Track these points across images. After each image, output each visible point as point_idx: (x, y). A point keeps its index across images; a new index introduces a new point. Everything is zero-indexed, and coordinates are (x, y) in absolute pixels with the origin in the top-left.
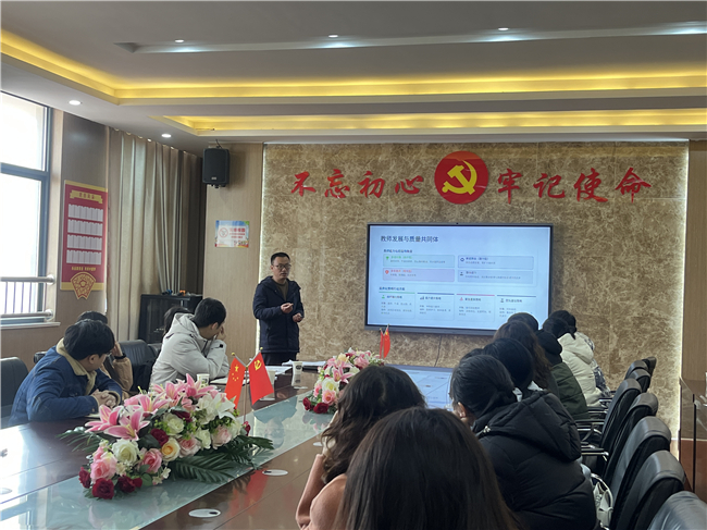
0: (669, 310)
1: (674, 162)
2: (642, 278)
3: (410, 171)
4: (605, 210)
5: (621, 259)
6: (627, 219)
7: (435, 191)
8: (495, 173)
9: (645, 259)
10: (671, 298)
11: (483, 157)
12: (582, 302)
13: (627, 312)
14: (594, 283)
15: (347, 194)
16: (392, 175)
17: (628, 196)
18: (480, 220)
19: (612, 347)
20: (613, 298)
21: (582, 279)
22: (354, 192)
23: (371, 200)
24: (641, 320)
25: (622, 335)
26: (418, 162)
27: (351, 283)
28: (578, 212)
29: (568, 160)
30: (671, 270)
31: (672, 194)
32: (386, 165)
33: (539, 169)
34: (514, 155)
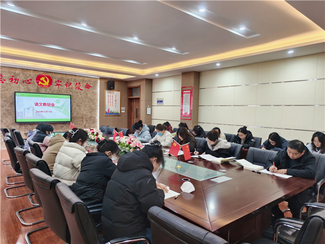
0: (96, 115)
1: (96, 82)
2: (90, 108)
3: (27, 77)
4: (82, 92)
5: (86, 103)
6: (87, 94)
7: (36, 84)
8: (54, 80)
9: (91, 104)
10: (96, 112)
11: (50, 75)
12: (77, 114)
13: (87, 115)
14: (80, 109)
15: (4, 82)
16: (21, 77)
17: (87, 89)
18: (50, 93)
19: (84, 124)
20: (84, 112)
21: (77, 108)
22: (8, 81)
23: (14, 85)
24: (90, 117)
25: (87, 121)
26: (30, 75)
27: (8, 110)
28: (76, 92)
29: (73, 79)
30: (96, 106)
31: (96, 89)
32: (19, 75)
33: (66, 81)
34: (59, 76)
